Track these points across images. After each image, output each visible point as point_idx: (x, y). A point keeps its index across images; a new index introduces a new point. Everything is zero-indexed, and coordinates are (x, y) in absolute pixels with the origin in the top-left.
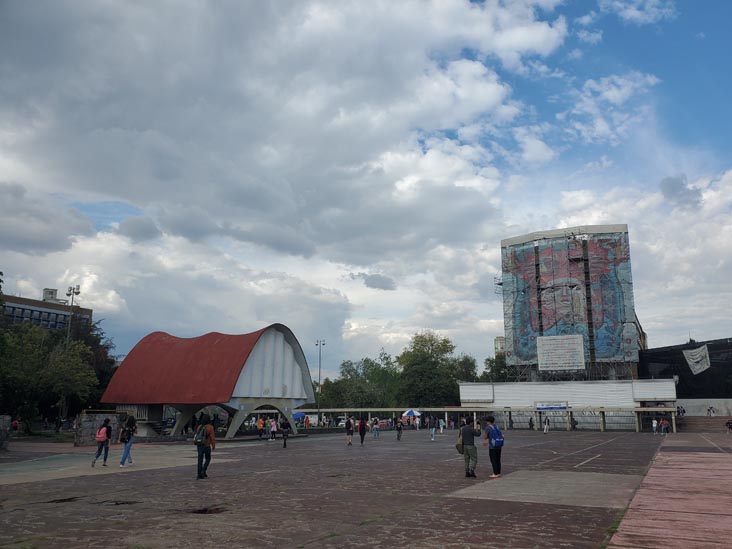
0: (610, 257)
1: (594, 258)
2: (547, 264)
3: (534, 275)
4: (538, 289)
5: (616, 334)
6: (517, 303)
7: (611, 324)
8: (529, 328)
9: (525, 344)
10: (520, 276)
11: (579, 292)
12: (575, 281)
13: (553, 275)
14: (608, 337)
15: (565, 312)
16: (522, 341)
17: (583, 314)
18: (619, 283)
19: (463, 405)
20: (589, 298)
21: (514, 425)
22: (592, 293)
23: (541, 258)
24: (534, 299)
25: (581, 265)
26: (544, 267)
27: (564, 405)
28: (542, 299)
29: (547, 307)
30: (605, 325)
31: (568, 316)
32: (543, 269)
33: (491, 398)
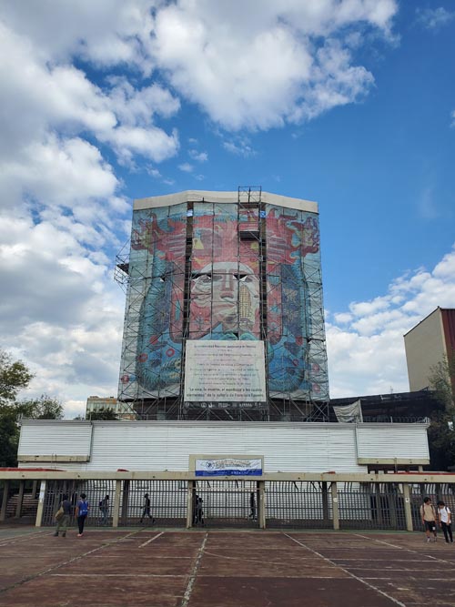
0: (295, 243)
1: (274, 240)
2: (204, 238)
3: (184, 253)
4: (187, 276)
5: (300, 355)
6: (151, 296)
7: (293, 340)
8: (166, 337)
9: (156, 363)
10: (160, 254)
11: (250, 285)
12: (244, 268)
13: (212, 256)
14: (288, 359)
15: (227, 312)
16: (152, 356)
17: (254, 319)
18: (305, 282)
19: (20, 466)
20: (264, 297)
21: (153, 513)
22: (269, 288)
23: (196, 230)
24: (179, 291)
25: (255, 246)
26: (199, 241)
27: (255, 465)
28: (193, 290)
29: (199, 303)
30: (284, 339)
31: (230, 320)
32: (198, 245)
33: (85, 453)
